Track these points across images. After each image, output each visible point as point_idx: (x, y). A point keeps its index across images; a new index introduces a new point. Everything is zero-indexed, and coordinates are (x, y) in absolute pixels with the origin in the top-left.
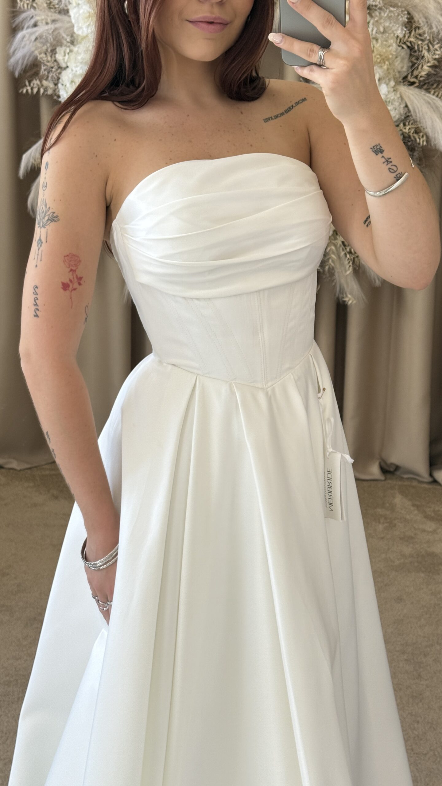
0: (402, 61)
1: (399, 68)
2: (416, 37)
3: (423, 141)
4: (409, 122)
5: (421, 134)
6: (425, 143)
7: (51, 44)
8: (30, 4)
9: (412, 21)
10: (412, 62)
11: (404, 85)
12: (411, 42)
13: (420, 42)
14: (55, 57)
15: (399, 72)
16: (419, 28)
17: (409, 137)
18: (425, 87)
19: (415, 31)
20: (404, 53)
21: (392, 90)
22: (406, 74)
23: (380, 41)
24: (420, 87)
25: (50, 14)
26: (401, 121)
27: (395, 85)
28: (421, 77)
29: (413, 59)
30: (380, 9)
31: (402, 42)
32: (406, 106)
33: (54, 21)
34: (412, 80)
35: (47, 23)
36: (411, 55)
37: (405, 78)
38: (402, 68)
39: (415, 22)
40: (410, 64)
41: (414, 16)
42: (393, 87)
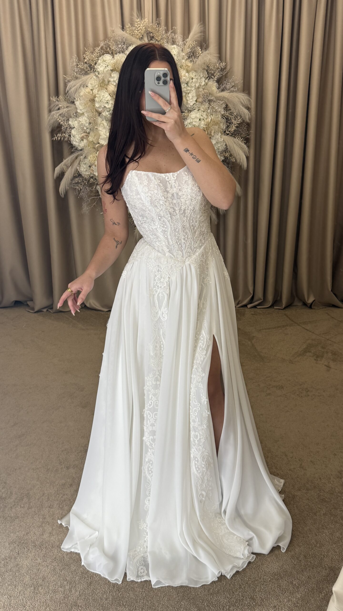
0: (223, 125)
1: (222, 128)
2: (229, 114)
3: (234, 160)
4: (228, 151)
5: (233, 157)
6: (234, 161)
7: (66, 117)
8: (56, 99)
9: (227, 107)
10: (227, 125)
11: (225, 135)
12: (227, 116)
13: (231, 116)
14: (68, 123)
15: (222, 129)
16: (230, 110)
17: (228, 158)
18: (233, 135)
19: (229, 111)
20: (224, 121)
21: (220, 137)
22: (225, 130)
23: (214, 115)
24: (231, 136)
25: (65, 103)
26: (224, 151)
27: (221, 135)
28: (232, 131)
29: (228, 124)
30: (214, 101)
31: (223, 116)
32: (226, 145)
33: (67, 107)
34: (228, 133)
35: (64, 108)
36: (227, 122)
37: (225, 132)
38: (223, 127)
39: (229, 107)
40: (227, 126)
41: (228, 104)
42: (220, 136)
